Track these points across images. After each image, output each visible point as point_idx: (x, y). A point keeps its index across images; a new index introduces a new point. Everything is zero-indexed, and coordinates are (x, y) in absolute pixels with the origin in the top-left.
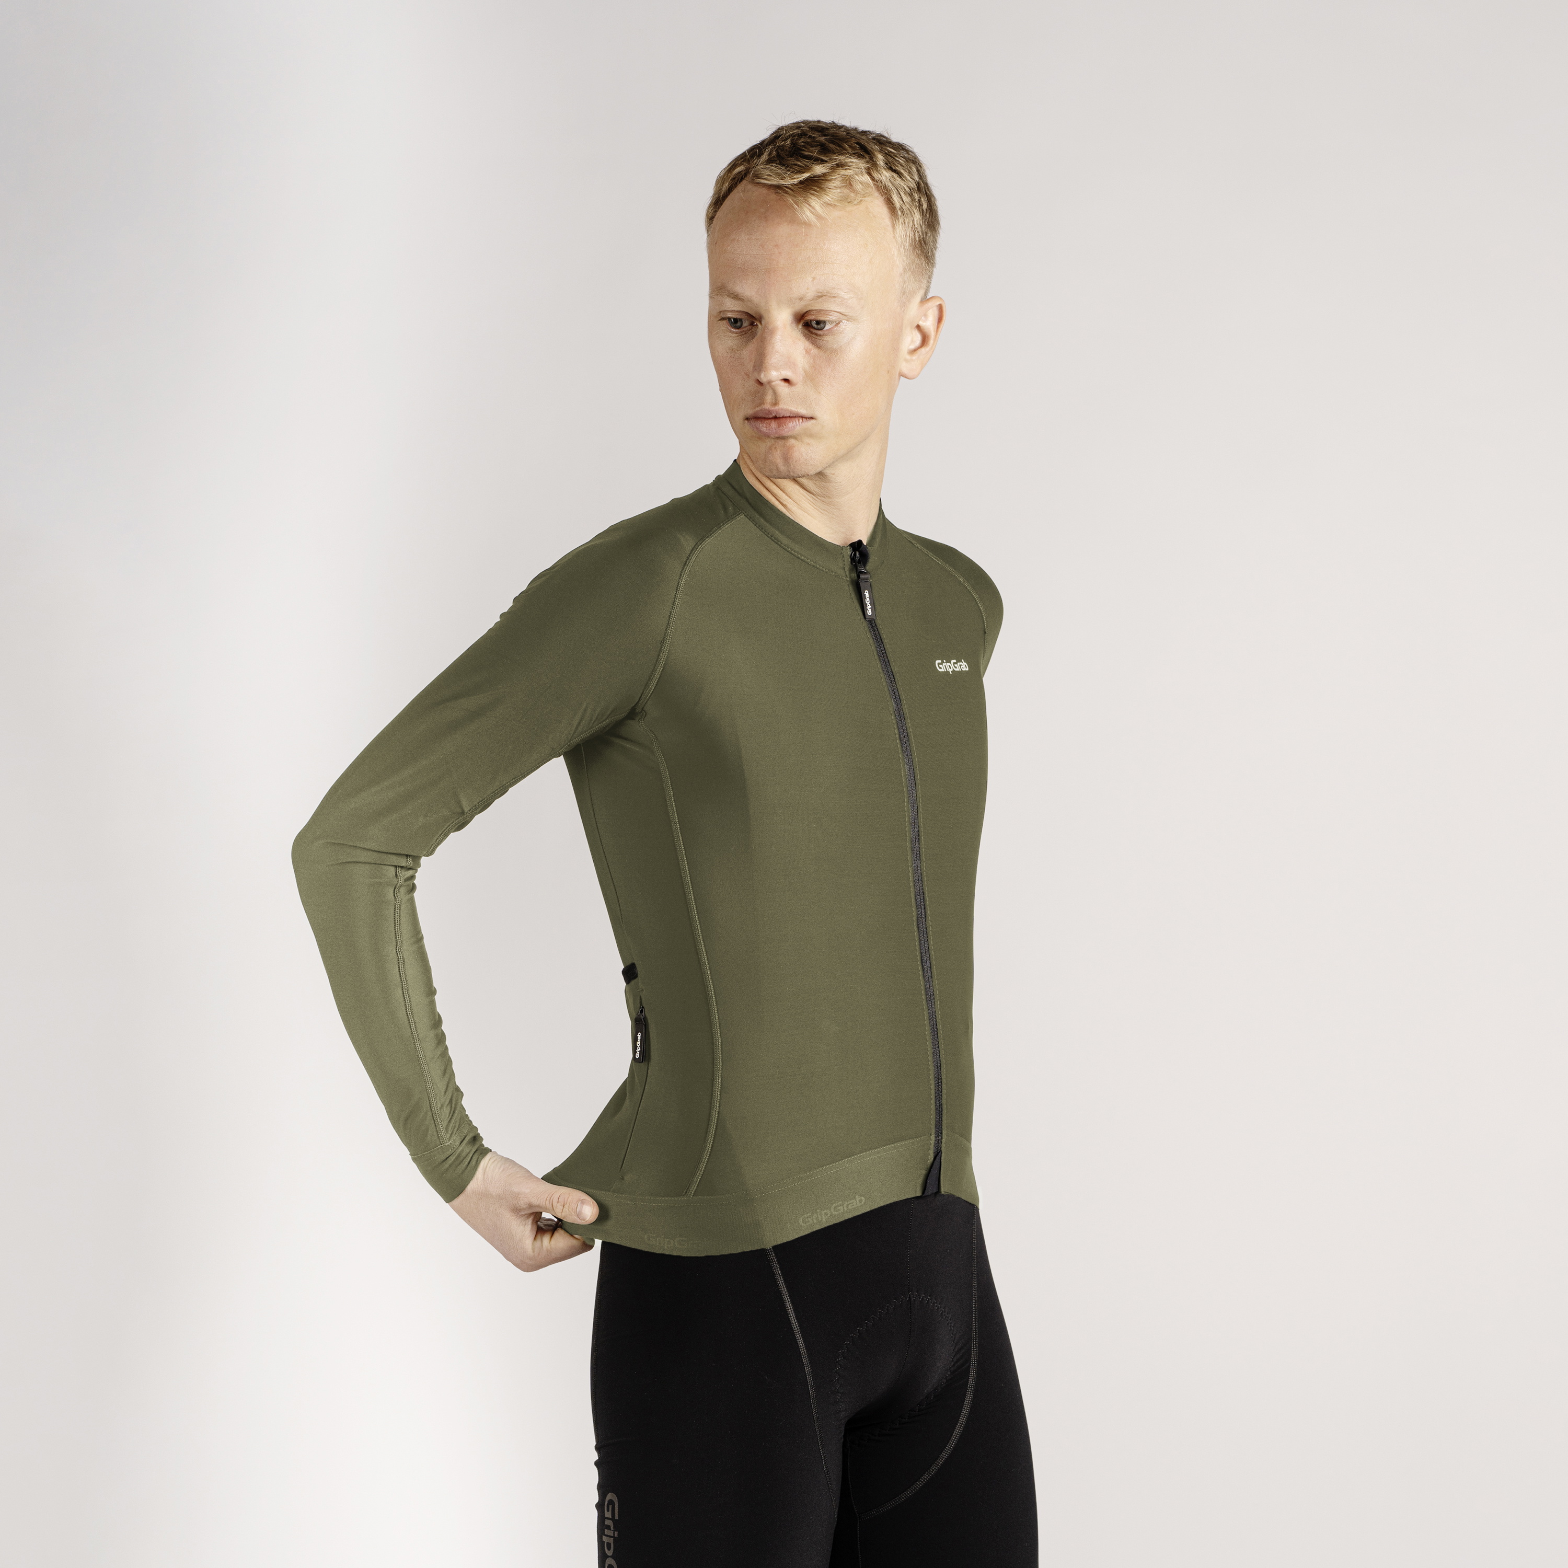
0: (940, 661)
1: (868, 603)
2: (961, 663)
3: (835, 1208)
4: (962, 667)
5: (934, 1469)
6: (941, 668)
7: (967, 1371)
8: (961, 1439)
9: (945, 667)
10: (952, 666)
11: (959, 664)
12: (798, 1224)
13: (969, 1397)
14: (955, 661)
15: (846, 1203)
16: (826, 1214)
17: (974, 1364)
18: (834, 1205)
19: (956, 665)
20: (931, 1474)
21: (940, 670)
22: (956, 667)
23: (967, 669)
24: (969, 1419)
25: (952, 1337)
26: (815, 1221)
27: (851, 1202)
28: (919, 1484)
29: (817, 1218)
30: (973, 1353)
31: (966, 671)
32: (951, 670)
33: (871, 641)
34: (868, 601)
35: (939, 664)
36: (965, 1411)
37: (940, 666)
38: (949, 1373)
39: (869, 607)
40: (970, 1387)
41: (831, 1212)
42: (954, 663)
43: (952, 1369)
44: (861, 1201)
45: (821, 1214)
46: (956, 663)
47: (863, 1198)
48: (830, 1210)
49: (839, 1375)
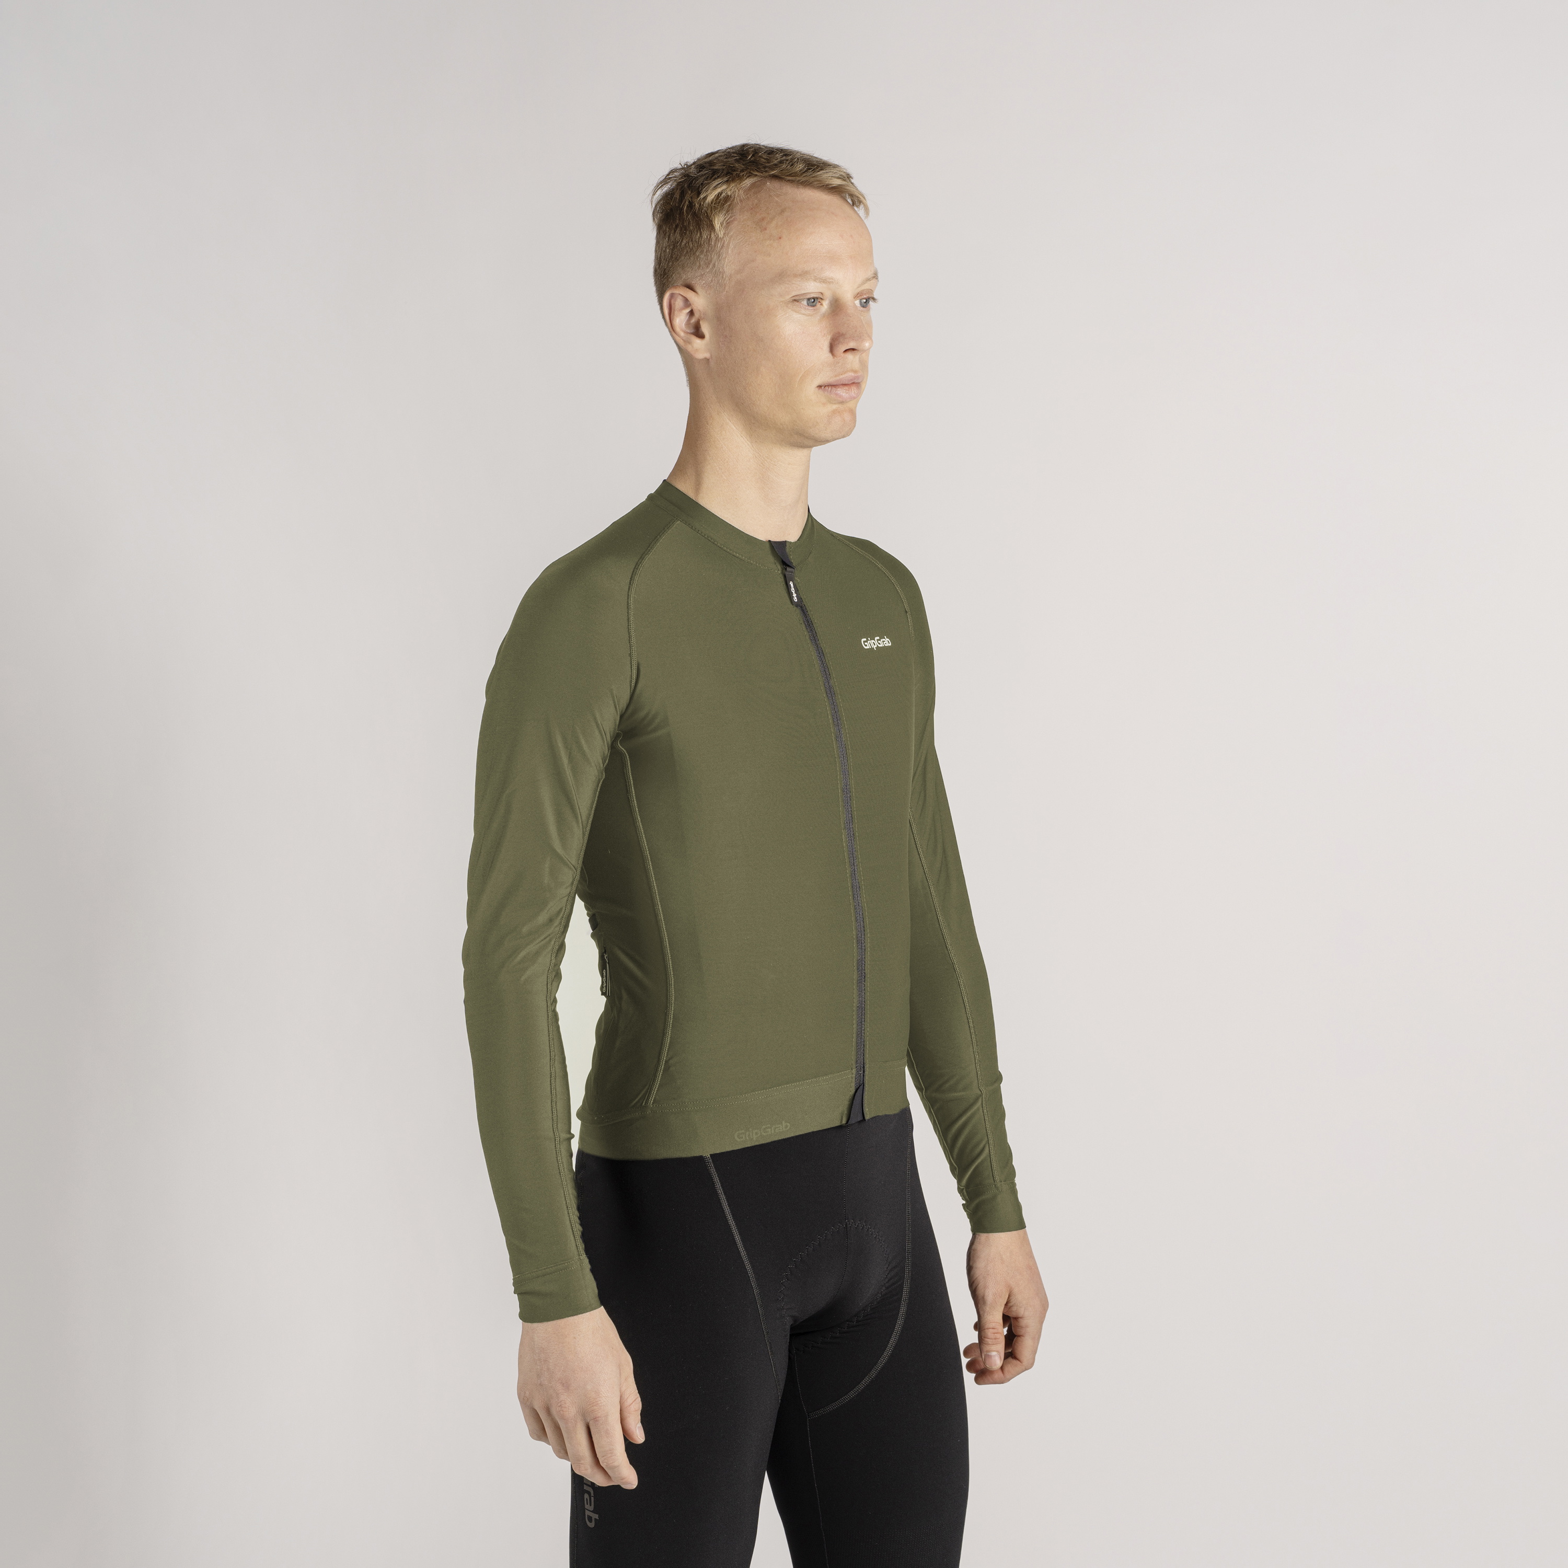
0: (865, 639)
1: (794, 592)
2: (884, 640)
3: (765, 1129)
4: (884, 643)
5: (873, 1373)
6: (866, 646)
7: (901, 1287)
8: (896, 1347)
9: (870, 644)
10: (876, 642)
11: (882, 640)
12: (734, 1138)
13: (903, 1310)
14: (878, 638)
15: (774, 1127)
16: (756, 1134)
17: (908, 1280)
18: (764, 1127)
19: (879, 642)
20: (871, 1377)
21: (866, 647)
22: (879, 644)
23: (890, 645)
24: (905, 1328)
25: (885, 1257)
26: (748, 1138)
27: (778, 1126)
28: (861, 1386)
29: (749, 1135)
30: (906, 1271)
31: (889, 646)
32: (875, 647)
33: (804, 626)
34: (793, 590)
35: (864, 642)
36: (900, 1322)
37: (866, 643)
38: (884, 1288)
39: (795, 595)
40: (903, 1301)
41: (761, 1133)
42: (878, 640)
43: (887, 1285)
44: (786, 1127)
45: (752, 1133)
46: (879, 640)
47: (788, 1124)
48: (760, 1130)
49: (784, 1295)
